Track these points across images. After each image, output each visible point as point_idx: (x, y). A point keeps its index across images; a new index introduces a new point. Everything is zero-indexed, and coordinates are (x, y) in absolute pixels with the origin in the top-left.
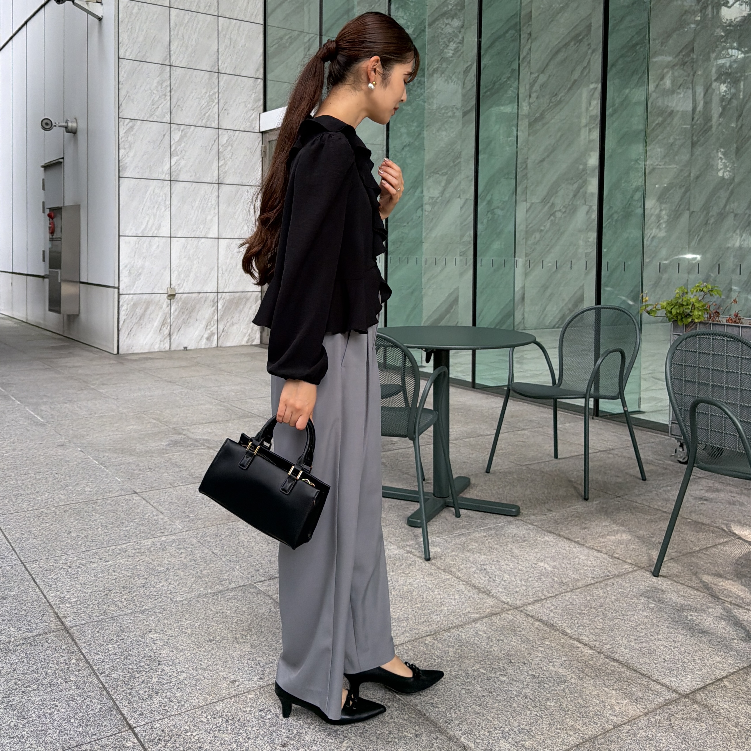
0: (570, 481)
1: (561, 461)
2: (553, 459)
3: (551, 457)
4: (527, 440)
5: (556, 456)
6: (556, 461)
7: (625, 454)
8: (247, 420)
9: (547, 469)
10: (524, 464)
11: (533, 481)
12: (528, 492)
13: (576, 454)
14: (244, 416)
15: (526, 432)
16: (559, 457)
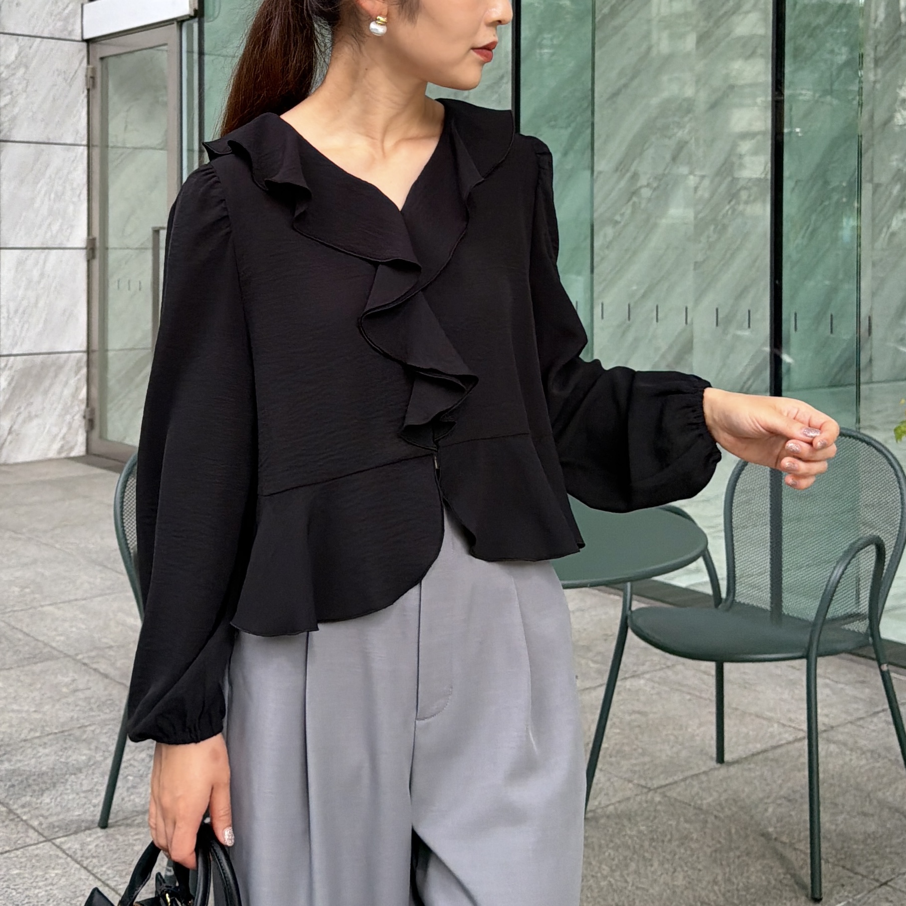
0: (765, 835)
1: (733, 770)
2: (713, 764)
3: (711, 758)
4: (647, 709)
5: (720, 758)
6: (723, 771)
7: (862, 742)
8: (38, 668)
9: (708, 800)
10: (656, 783)
11: (685, 839)
12: (680, 881)
13: (759, 747)
14: (34, 658)
15: (642, 682)
16: (727, 757)
